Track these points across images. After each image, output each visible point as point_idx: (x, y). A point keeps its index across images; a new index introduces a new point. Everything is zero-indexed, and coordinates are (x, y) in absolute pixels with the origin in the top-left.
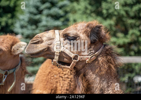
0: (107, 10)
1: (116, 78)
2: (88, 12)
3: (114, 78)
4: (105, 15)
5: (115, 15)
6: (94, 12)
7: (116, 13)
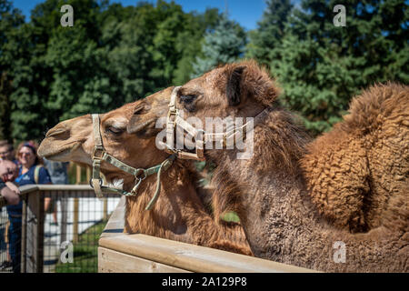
0: (325, 75)
1: (299, 179)
2: (294, 78)
3: (296, 179)
4: (321, 83)
5: (337, 83)
6: (302, 78)
7: (338, 80)
